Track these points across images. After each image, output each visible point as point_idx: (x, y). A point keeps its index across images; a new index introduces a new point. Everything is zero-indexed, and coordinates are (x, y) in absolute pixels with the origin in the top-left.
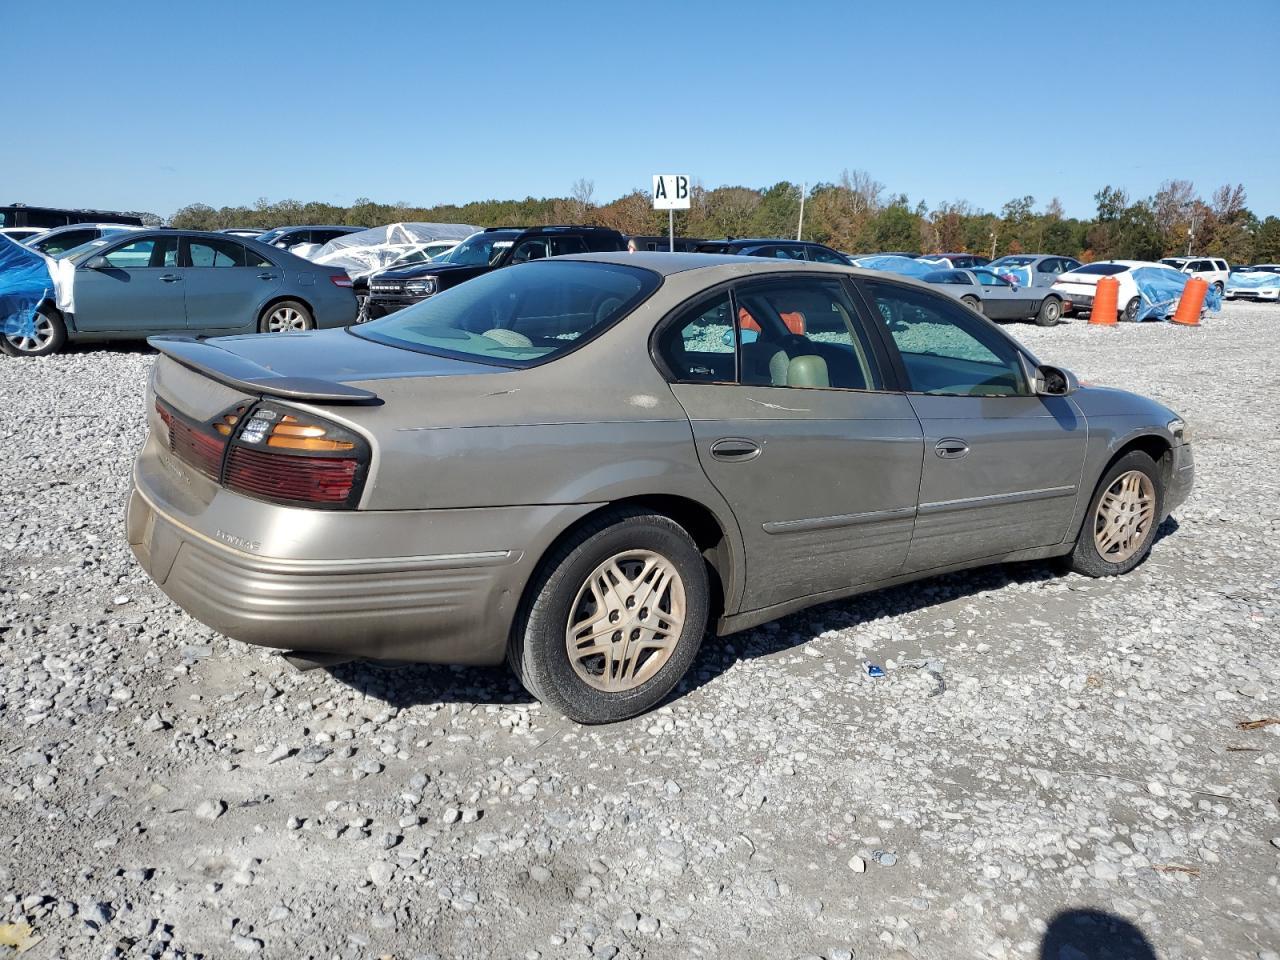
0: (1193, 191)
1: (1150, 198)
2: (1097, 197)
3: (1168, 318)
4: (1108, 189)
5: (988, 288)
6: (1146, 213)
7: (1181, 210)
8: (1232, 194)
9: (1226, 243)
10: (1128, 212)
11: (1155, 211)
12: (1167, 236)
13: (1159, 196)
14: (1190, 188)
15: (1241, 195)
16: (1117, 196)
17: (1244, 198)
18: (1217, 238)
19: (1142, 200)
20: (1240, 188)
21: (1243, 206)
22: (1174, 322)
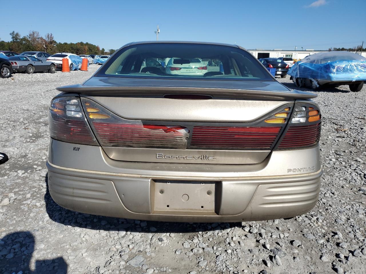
0: (39, 34)
1: (27, 35)
2: (11, 34)
3: (79, 69)
4: (13, 32)
5: (34, 62)
6: (27, 40)
7: (37, 40)
8: (50, 36)
9: (51, 49)
10: (21, 39)
11: (30, 39)
12: (35, 47)
13: (30, 35)
14: (38, 34)
15: (52, 36)
16: (17, 34)
17: (53, 37)
18: (49, 48)
19: (25, 36)
20: (51, 35)
21: (53, 40)
22: (82, 70)
